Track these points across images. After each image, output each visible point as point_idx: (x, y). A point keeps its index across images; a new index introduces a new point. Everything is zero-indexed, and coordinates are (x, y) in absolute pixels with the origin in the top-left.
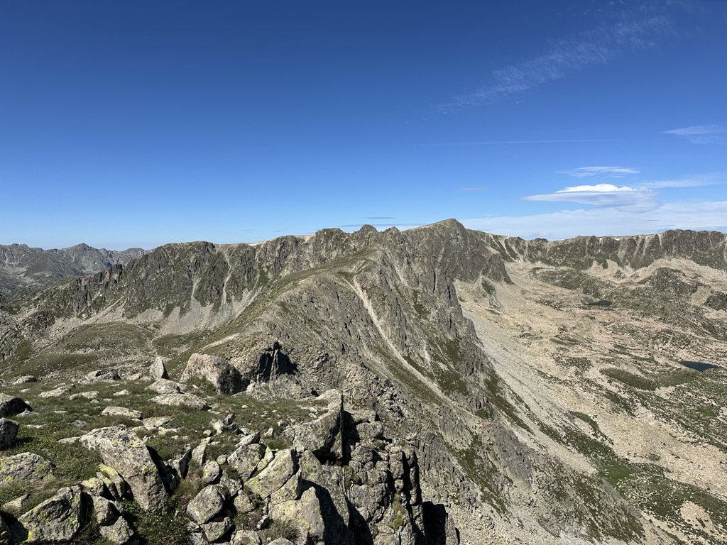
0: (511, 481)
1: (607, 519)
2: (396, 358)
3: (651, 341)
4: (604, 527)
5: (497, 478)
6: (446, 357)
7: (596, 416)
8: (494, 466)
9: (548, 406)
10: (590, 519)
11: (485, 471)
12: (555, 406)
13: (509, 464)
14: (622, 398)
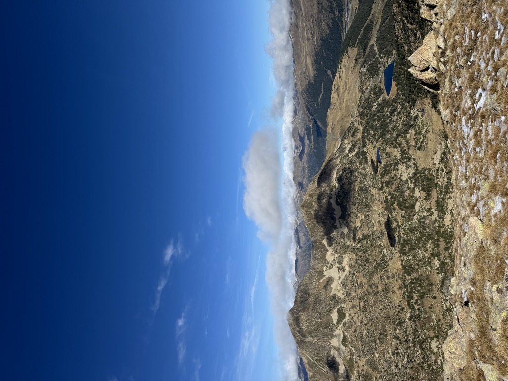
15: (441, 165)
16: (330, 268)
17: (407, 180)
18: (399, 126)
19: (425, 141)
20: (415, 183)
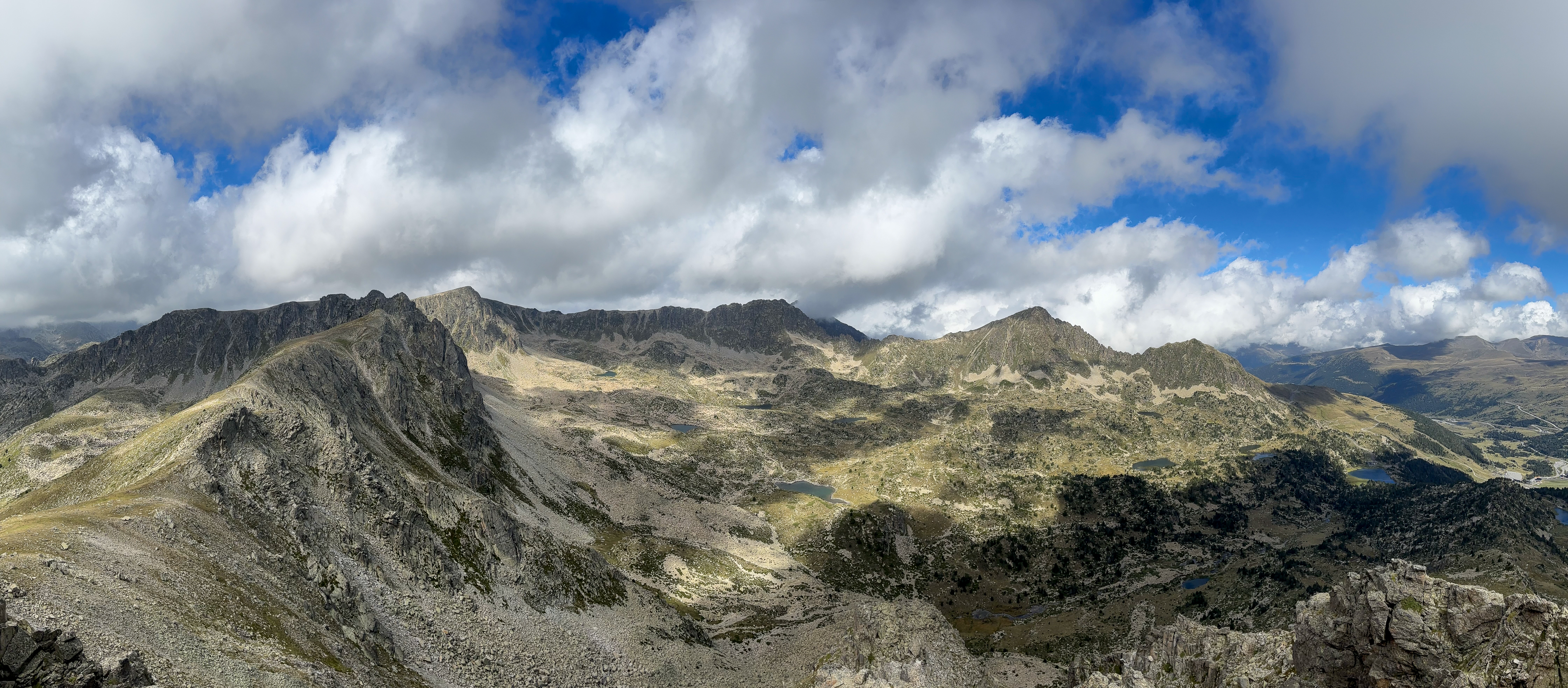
0: (498, 559)
1: (593, 587)
2: (394, 433)
3: (647, 408)
4: (590, 596)
5: (484, 557)
6: (449, 431)
7: (595, 485)
8: (481, 544)
9: (550, 477)
10: (577, 590)
11: (471, 550)
12: (558, 477)
13: (498, 541)
14: (620, 465)
15: (1251, 543)
16: (1103, 375)
17: (1230, 494)
18: (1307, 486)
19: (1286, 522)
20: (1227, 505)
